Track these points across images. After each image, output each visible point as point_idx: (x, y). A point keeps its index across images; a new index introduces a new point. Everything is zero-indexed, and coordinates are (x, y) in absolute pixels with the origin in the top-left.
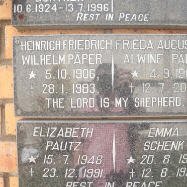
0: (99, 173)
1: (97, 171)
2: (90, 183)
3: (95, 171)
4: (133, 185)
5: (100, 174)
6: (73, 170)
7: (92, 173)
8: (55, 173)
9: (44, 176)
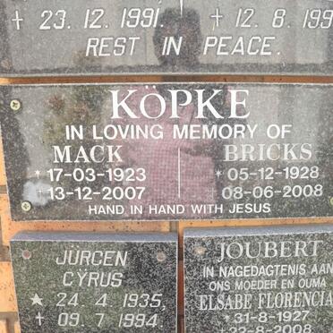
0: (151, 17)
1: (148, 13)
2: (134, 39)
3: (144, 13)
4: (218, 43)
5: (153, 20)
6: (100, 12)
7: (138, 17)
8: (63, 20)
9: (42, 27)
